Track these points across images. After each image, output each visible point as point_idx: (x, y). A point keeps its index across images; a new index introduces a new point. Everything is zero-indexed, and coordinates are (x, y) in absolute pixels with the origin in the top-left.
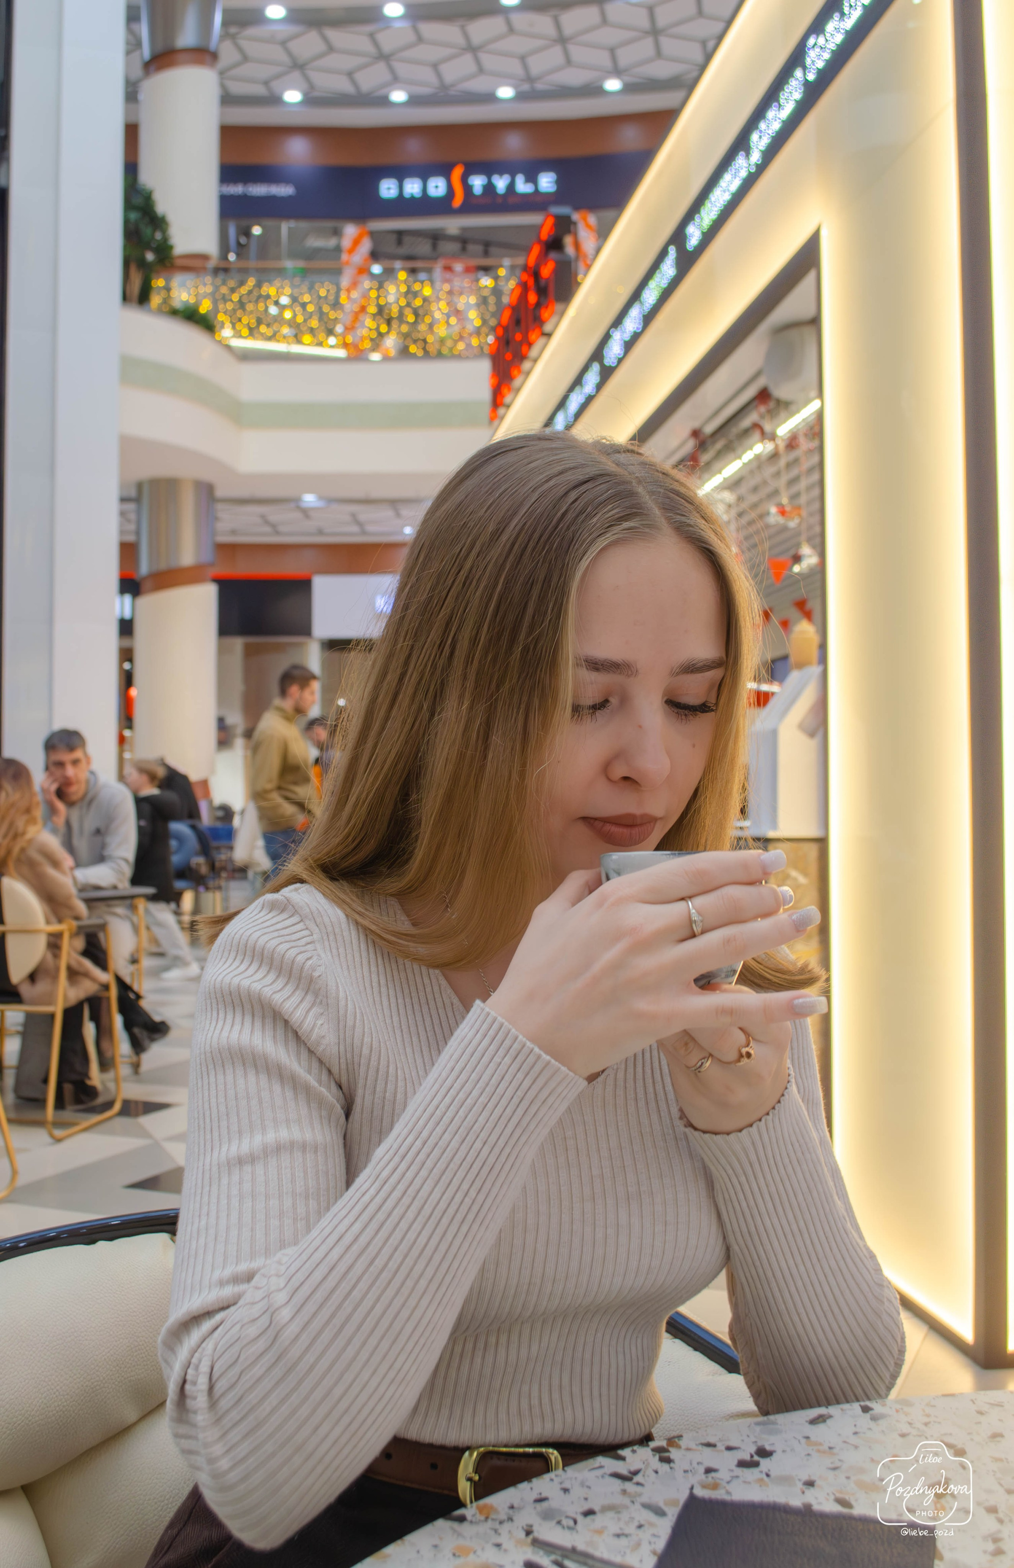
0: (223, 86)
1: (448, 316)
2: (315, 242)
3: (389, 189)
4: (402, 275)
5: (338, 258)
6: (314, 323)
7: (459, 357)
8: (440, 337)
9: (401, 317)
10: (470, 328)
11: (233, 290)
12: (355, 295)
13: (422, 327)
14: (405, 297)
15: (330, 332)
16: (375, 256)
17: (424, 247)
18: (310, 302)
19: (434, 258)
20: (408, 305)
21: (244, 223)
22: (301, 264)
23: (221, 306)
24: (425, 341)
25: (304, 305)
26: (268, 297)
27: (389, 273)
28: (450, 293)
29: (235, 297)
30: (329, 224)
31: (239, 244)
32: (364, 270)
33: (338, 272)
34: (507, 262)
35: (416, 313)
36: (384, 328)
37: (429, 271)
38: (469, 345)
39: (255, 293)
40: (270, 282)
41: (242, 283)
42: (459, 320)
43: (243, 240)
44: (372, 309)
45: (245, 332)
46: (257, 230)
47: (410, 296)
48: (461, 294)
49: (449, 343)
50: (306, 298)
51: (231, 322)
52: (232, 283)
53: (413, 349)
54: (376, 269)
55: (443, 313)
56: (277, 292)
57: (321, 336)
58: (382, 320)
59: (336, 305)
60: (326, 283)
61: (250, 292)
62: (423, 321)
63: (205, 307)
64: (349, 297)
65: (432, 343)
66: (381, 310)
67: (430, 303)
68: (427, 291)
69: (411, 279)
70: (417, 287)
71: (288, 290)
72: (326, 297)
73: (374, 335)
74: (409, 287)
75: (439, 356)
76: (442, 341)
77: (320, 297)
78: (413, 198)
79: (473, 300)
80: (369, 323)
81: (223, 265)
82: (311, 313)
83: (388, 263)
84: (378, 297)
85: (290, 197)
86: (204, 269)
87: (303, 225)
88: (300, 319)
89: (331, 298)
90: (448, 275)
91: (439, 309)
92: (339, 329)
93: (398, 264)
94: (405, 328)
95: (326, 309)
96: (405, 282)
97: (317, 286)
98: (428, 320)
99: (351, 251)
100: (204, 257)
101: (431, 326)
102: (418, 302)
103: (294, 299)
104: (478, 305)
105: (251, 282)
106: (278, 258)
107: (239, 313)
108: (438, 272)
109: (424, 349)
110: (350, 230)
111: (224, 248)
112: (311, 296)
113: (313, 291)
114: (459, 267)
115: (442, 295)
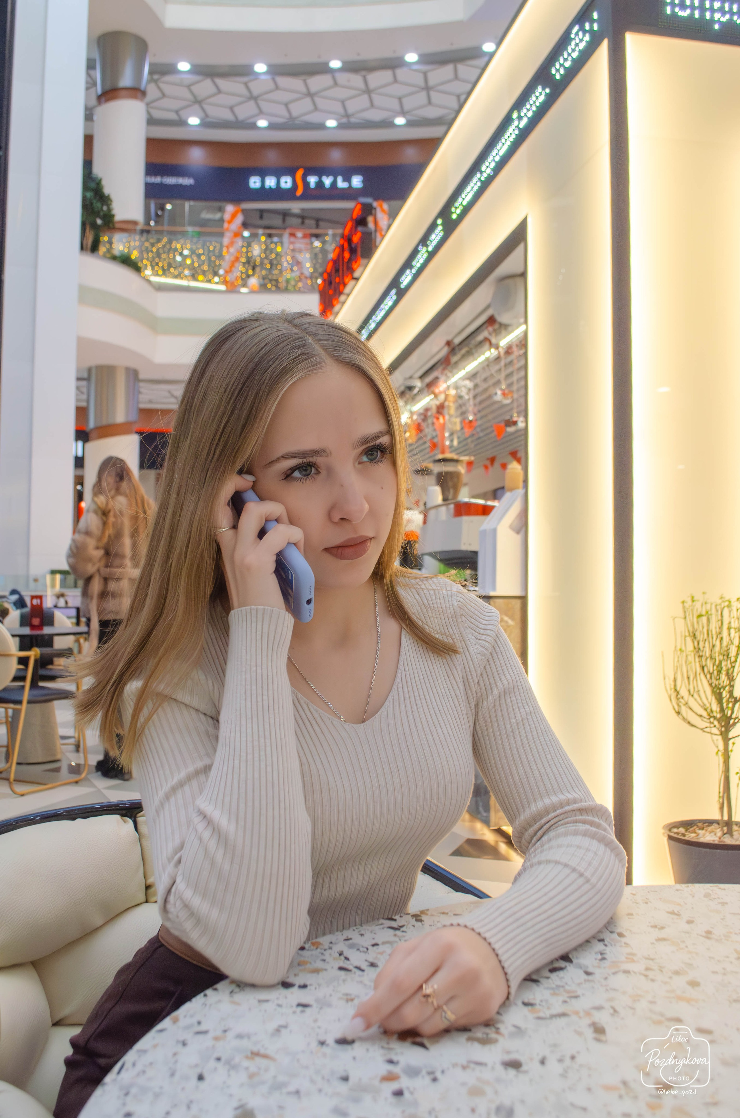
0: (148, 113)
1: (292, 265)
2: (206, 215)
4: (263, 238)
5: (222, 226)
6: (205, 268)
7: (299, 291)
8: (287, 279)
9: (262, 265)
10: (306, 273)
11: (153, 245)
12: (232, 250)
13: (276, 272)
14: (265, 252)
15: (216, 274)
16: (245, 225)
17: (278, 221)
18: (203, 254)
19: (284, 228)
20: (267, 257)
21: (161, 201)
22: (197, 229)
23: (145, 255)
24: (277, 281)
25: (199, 256)
26: (176, 250)
27: (254, 236)
28: (294, 250)
29: (154, 250)
30: (216, 204)
31: (157, 215)
32: (238, 234)
33: (220, 235)
34: (331, 232)
35: (271, 263)
36: (250, 272)
37: (280, 236)
38: (305, 284)
39: (168, 246)
40: (177, 241)
41: (159, 240)
42: (299, 268)
43: (160, 213)
44: (243, 260)
45: (160, 272)
46: (169, 207)
47: (268, 252)
48: (300, 251)
49: (293, 282)
50: (200, 251)
51: (151, 266)
52: (152, 240)
53: (269, 285)
54: (246, 234)
55: (289, 264)
56: (182, 247)
57: (210, 276)
58: (249, 267)
59: (220, 256)
60: (214, 242)
61: (164, 246)
62: (276, 268)
63: (134, 255)
64: (228, 251)
65: (282, 282)
66: (249, 260)
67: (281, 257)
68: (279, 249)
69: (268, 241)
70: (272, 246)
71: (188, 246)
72: (214, 251)
73: (244, 276)
74: (267, 246)
75: (286, 290)
76: (288, 281)
77: (209, 251)
79: (308, 255)
80: (241, 268)
81: (146, 228)
82: (204, 261)
83: (254, 231)
84: (247, 252)
85: (191, 185)
86: (134, 230)
87: (199, 204)
88: (196, 265)
89: (217, 251)
90: (292, 239)
91: (287, 261)
92: (221, 272)
93: (260, 231)
94: (264, 273)
95: (213, 258)
96: (265, 243)
97: (208, 244)
98: (279, 267)
99: (230, 222)
100: (135, 223)
101: (281, 271)
102: (273, 256)
103: (193, 252)
104: (311, 259)
105: (165, 240)
106: (183, 225)
107: (157, 260)
108: (286, 237)
109: (277, 286)
110: (230, 208)
111: (148, 218)
112: (204, 250)
113: (205, 247)
114: (299, 234)
115: (289, 252)
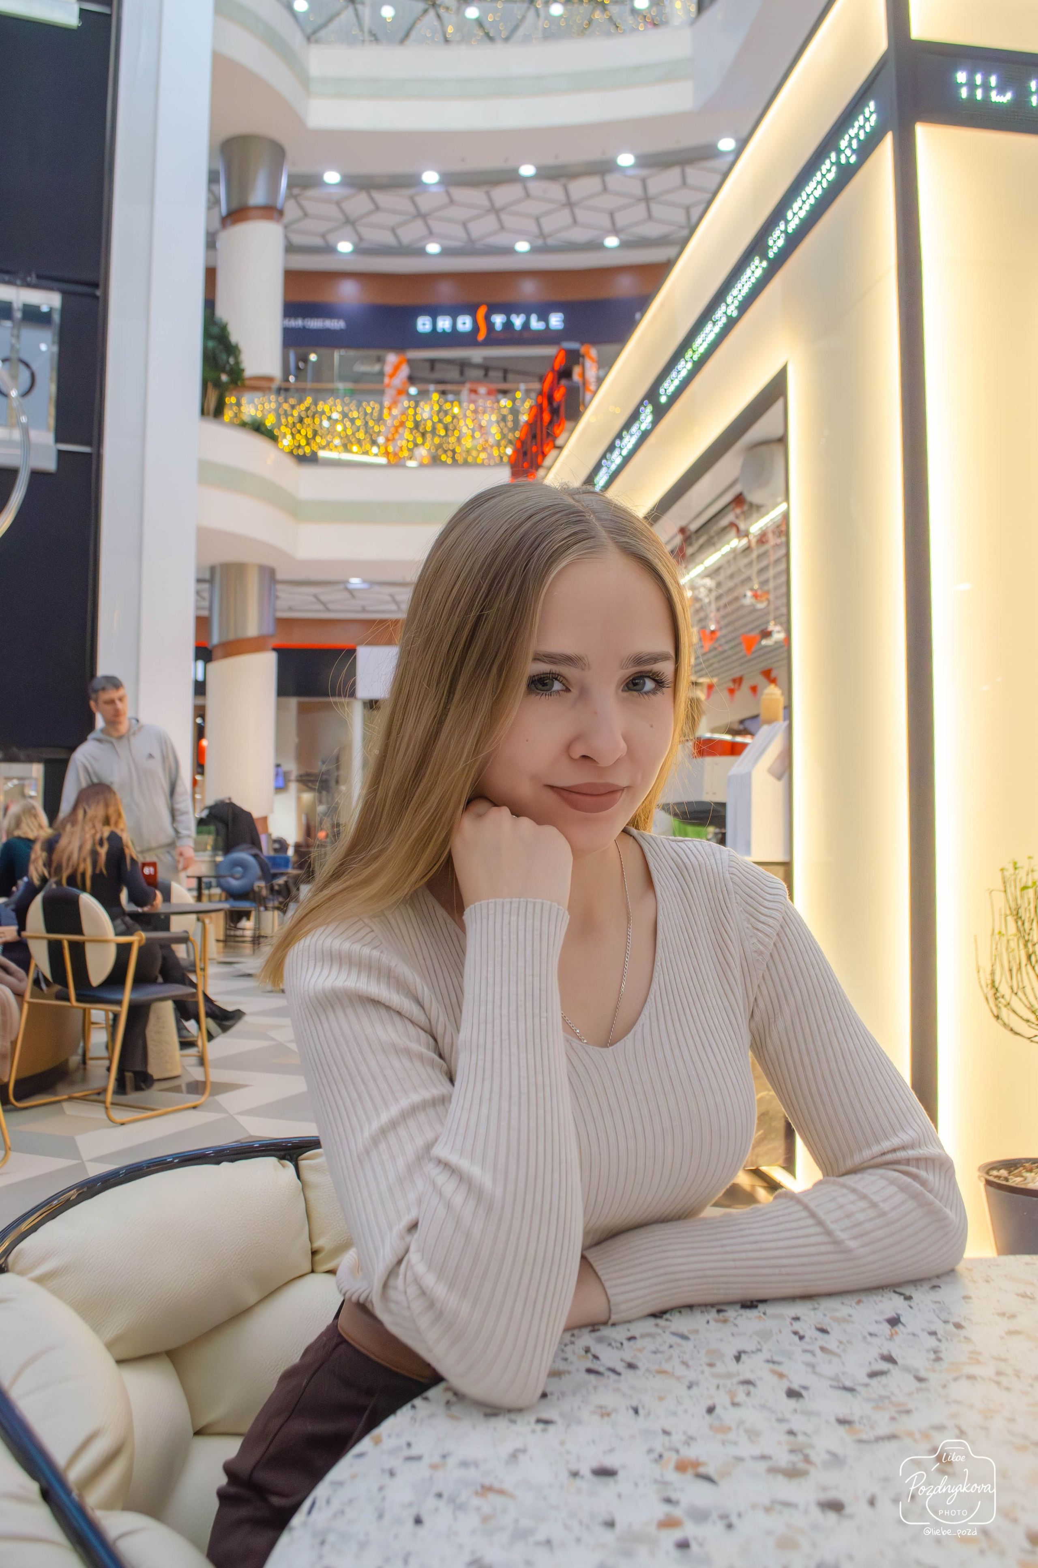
0: (286, 237)
1: (473, 431)
2: (362, 368)
3: (424, 324)
4: (435, 396)
5: (382, 382)
6: (361, 435)
7: (482, 465)
8: (466, 448)
9: (434, 431)
10: (491, 441)
11: (293, 407)
12: (395, 412)
13: (452, 440)
14: (438, 415)
15: (374, 443)
16: (412, 380)
17: (454, 374)
18: (358, 418)
19: (463, 383)
20: (440, 421)
21: (303, 351)
22: (350, 386)
23: (283, 420)
24: (454, 452)
25: (353, 421)
26: (323, 413)
27: (424, 394)
28: (475, 412)
29: (295, 413)
30: (374, 353)
31: (298, 368)
32: (403, 392)
33: (382, 392)
34: (522, 386)
35: (446, 428)
36: (419, 440)
37: (457, 393)
38: (490, 456)
39: (312, 410)
40: (325, 400)
41: (301, 401)
42: (482, 435)
43: (301, 365)
44: (410, 424)
45: (303, 442)
46: (313, 357)
47: (441, 414)
48: (484, 413)
49: (474, 453)
50: (355, 414)
51: (292, 434)
52: (292, 401)
53: (443, 458)
54: (413, 391)
55: (469, 428)
56: (331, 409)
57: (367, 446)
58: (417, 434)
59: (380, 420)
60: (372, 403)
61: (308, 409)
62: (453, 435)
63: (270, 421)
64: (390, 414)
65: (459, 453)
66: (417, 424)
67: (458, 420)
68: (456, 410)
69: (441, 400)
70: (447, 406)
71: (339, 408)
72: (372, 413)
73: (411, 445)
74: (441, 407)
75: (466, 464)
76: (468, 452)
77: (366, 414)
78: (444, 332)
79: (494, 418)
80: (407, 435)
81: (285, 385)
82: (359, 427)
83: (423, 386)
84: (416, 414)
85: (341, 330)
86: (269, 389)
87: (352, 353)
88: (349, 432)
89: (375, 414)
90: (473, 396)
91: (467, 426)
92: (381, 440)
93: (432, 387)
94: (437, 440)
95: (371, 423)
96: (438, 402)
97: (364, 404)
98: (456, 433)
99: (392, 376)
100: (270, 379)
101: (459, 439)
102: (448, 419)
103: (345, 415)
104: (498, 422)
105: (309, 400)
106: (332, 381)
107: (298, 426)
108: (465, 394)
109: (453, 458)
110: (392, 358)
111: (286, 373)
112: (359, 413)
113: (360, 409)
114: (482, 390)
115: (469, 413)
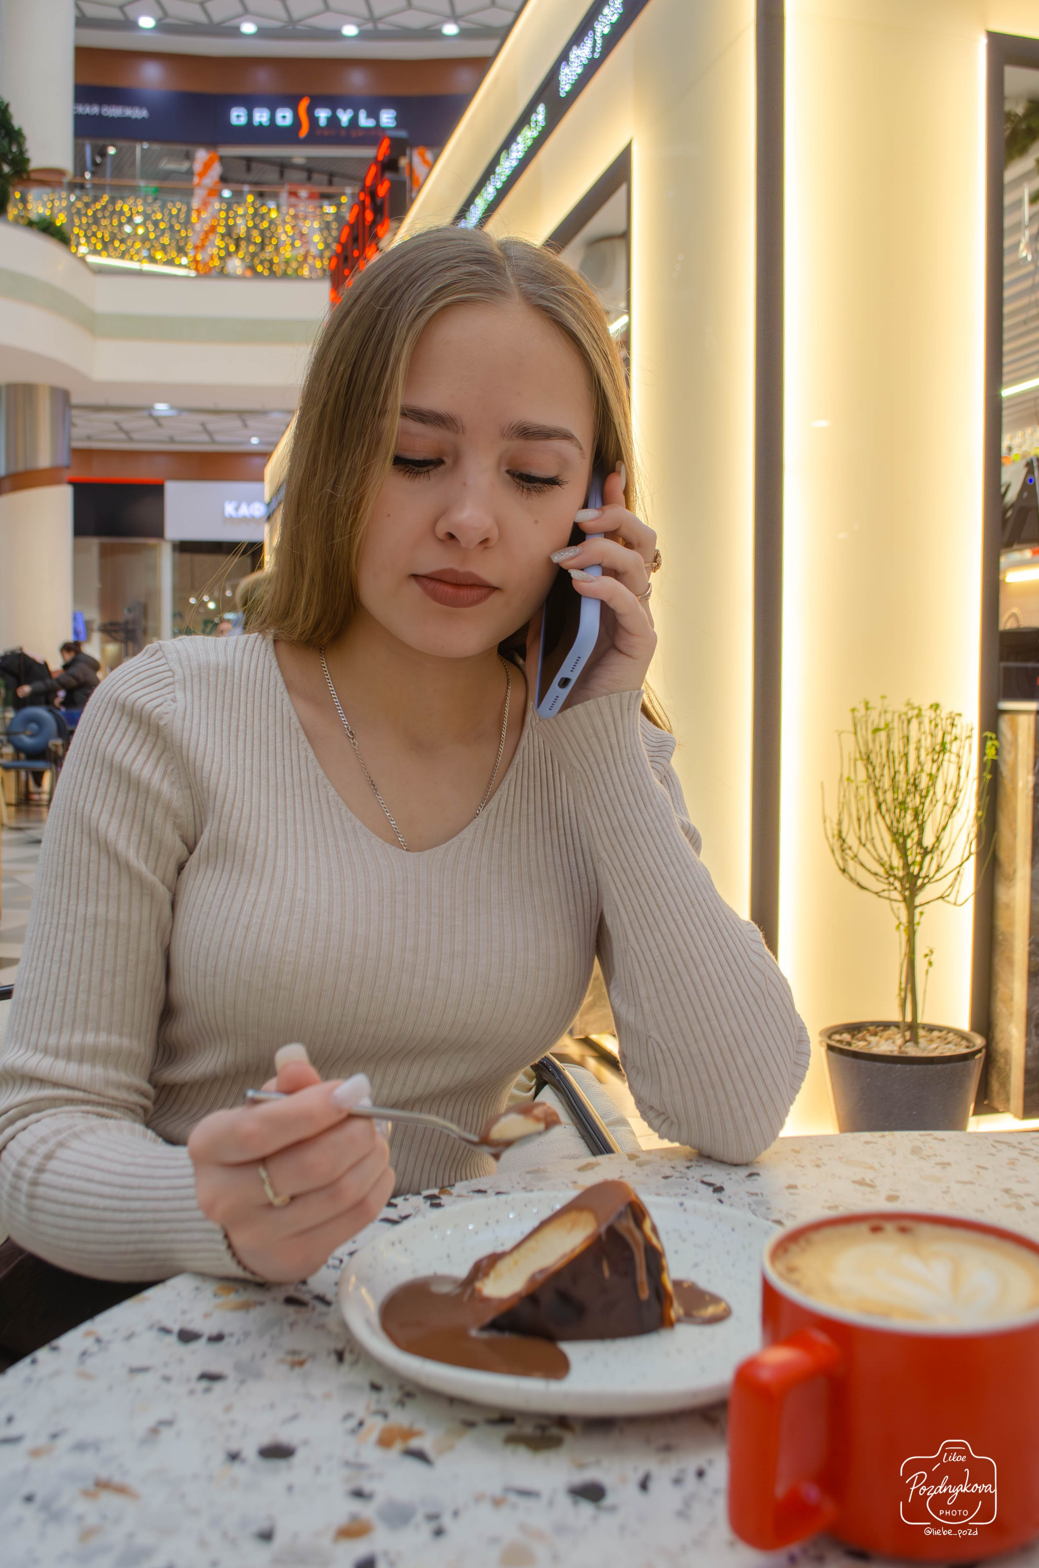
0: (78, 9)
1: (293, 239)
2: (168, 165)
4: (250, 198)
5: (191, 180)
6: (166, 240)
7: (303, 278)
8: (286, 258)
9: (248, 239)
10: (313, 251)
11: (88, 205)
12: (205, 215)
13: (269, 249)
14: (253, 219)
15: (181, 251)
16: (224, 180)
17: (272, 174)
18: (162, 220)
19: (281, 184)
20: (256, 226)
21: (100, 142)
22: (153, 185)
23: (76, 221)
24: (271, 262)
25: (156, 223)
26: (122, 214)
27: (238, 196)
28: (295, 217)
29: (90, 212)
30: (182, 148)
31: (95, 163)
32: (215, 192)
33: (188, 193)
34: (348, 190)
35: (262, 233)
36: (232, 248)
37: (275, 196)
38: (313, 268)
39: (110, 208)
40: (124, 200)
41: (97, 199)
42: (303, 243)
43: (98, 160)
44: (222, 230)
45: (100, 248)
46: (112, 151)
47: (257, 218)
48: (305, 218)
49: (294, 265)
50: (159, 216)
51: (86, 238)
52: (87, 199)
53: (260, 269)
54: (227, 194)
55: (288, 236)
56: (130, 210)
57: (173, 256)
58: (230, 241)
59: (187, 223)
60: (178, 203)
61: (104, 208)
62: (270, 243)
63: (60, 220)
64: (199, 216)
65: (277, 264)
66: (230, 232)
67: (276, 226)
68: (274, 215)
69: (258, 202)
70: (264, 210)
71: (141, 209)
72: (178, 215)
73: (223, 254)
74: (256, 210)
75: (285, 276)
76: (287, 262)
77: (171, 216)
79: (316, 225)
80: (219, 242)
81: (79, 181)
82: (164, 230)
83: (237, 187)
84: (227, 218)
85: (144, 120)
86: (60, 184)
87: (157, 147)
88: (152, 236)
89: (182, 216)
90: (293, 200)
91: (286, 233)
92: (190, 248)
93: (246, 188)
94: (252, 249)
95: (178, 227)
96: (253, 205)
97: (170, 205)
98: (274, 241)
99: (202, 174)
100: (60, 172)
101: (277, 248)
102: (265, 225)
103: (147, 217)
104: (321, 230)
105: (106, 198)
106: (133, 177)
107: (94, 228)
108: (284, 197)
109: (270, 269)
110: (202, 155)
111: (80, 166)
112: (163, 215)
113: (165, 210)
114: (303, 193)
115: (288, 219)
